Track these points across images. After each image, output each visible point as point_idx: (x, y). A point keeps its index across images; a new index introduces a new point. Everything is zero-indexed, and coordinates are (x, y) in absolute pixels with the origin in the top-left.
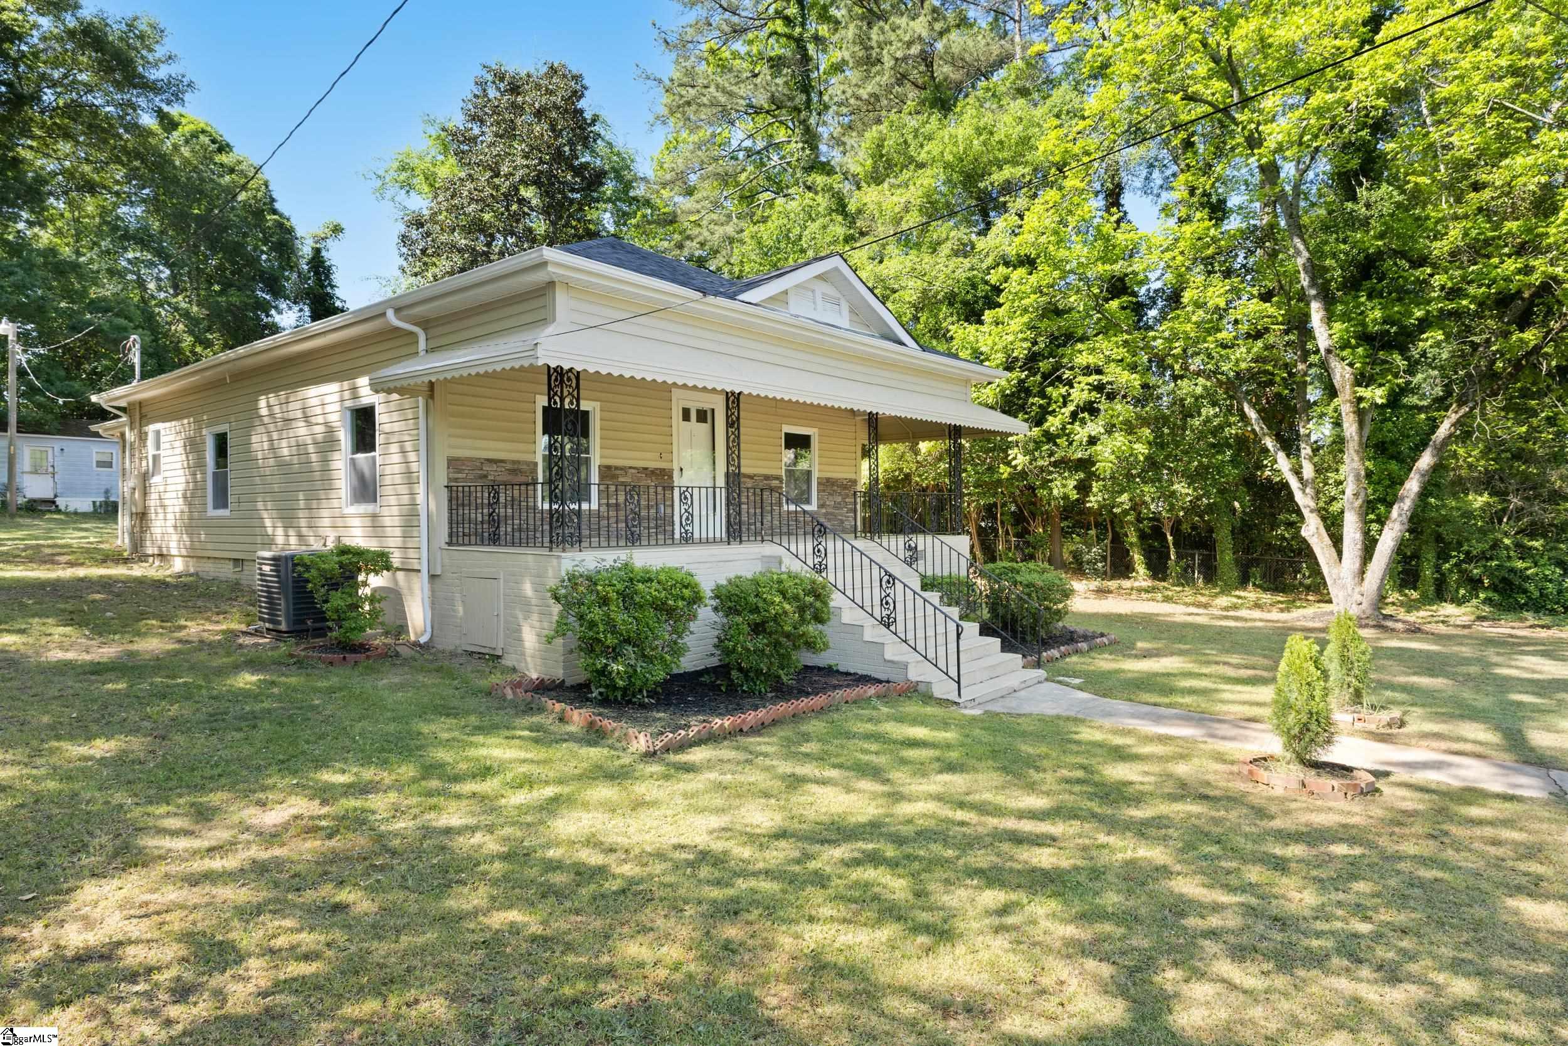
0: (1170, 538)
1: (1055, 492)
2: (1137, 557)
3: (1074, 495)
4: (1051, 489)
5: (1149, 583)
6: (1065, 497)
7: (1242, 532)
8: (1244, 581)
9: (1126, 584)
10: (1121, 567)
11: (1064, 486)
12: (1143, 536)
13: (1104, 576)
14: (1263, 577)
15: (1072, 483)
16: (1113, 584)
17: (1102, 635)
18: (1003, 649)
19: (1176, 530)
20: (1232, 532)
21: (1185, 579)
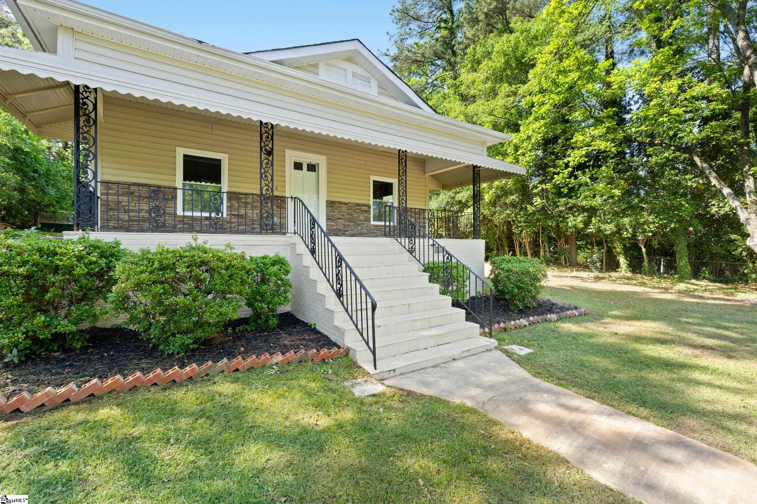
0: (644, 250)
1: (570, 224)
2: (622, 260)
3: (581, 226)
4: (568, 223)
5: (629, 274)
6: (575, 227)
7: (695, 246)
8: (696, 274)
9: (613, 274)
10: (613, 265)
11: (575, 220)
12: (626, 249)
13: (601, 270)
14: (711, 273)
15: (580, 219)
16: (606, 275)
17: (576, 308)
18: (467, 319)
19: (648, 244)
20: (688, 246)
21: (654, 272)
